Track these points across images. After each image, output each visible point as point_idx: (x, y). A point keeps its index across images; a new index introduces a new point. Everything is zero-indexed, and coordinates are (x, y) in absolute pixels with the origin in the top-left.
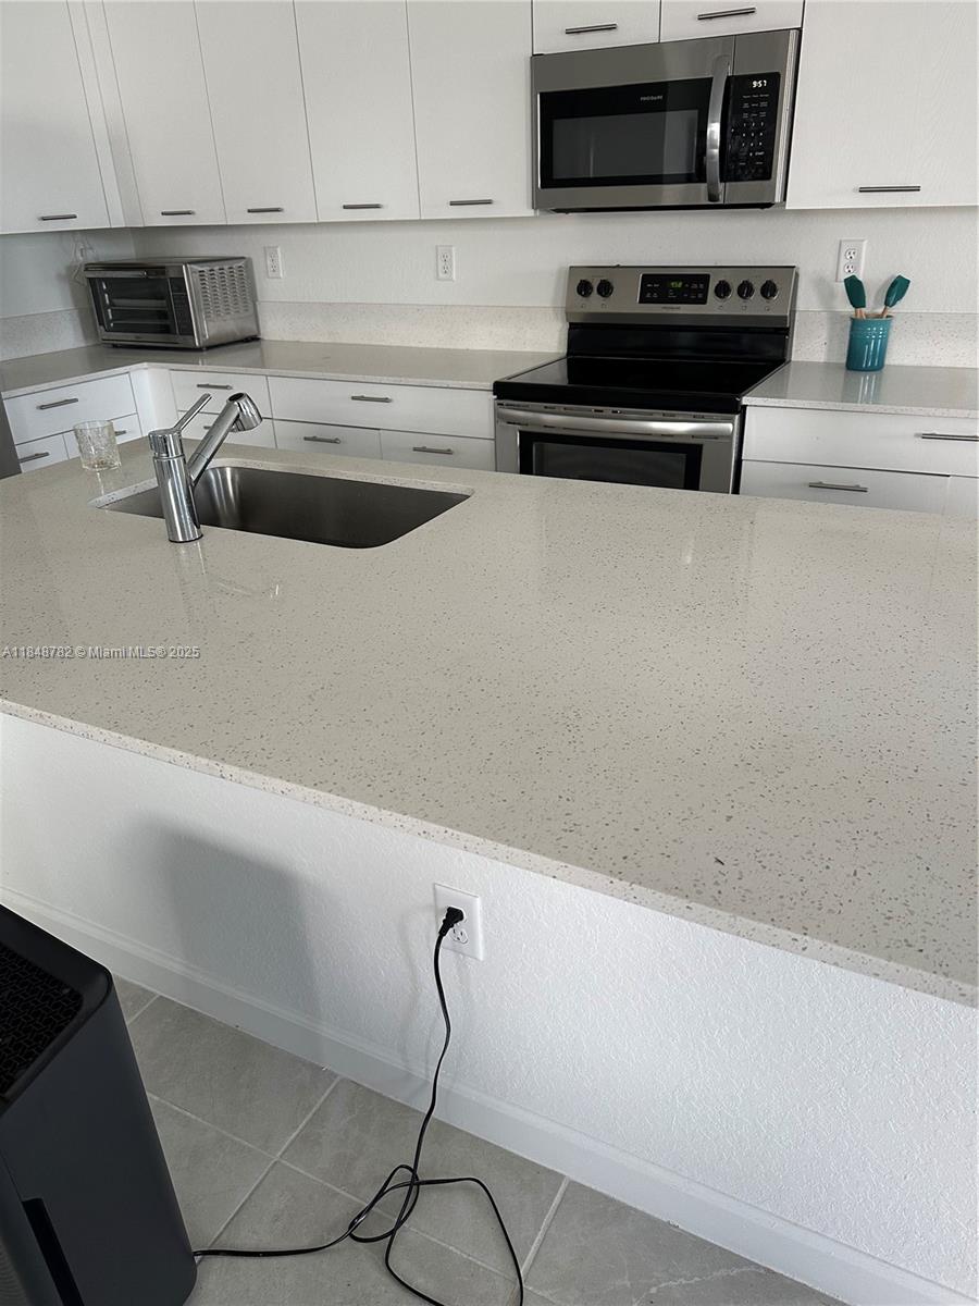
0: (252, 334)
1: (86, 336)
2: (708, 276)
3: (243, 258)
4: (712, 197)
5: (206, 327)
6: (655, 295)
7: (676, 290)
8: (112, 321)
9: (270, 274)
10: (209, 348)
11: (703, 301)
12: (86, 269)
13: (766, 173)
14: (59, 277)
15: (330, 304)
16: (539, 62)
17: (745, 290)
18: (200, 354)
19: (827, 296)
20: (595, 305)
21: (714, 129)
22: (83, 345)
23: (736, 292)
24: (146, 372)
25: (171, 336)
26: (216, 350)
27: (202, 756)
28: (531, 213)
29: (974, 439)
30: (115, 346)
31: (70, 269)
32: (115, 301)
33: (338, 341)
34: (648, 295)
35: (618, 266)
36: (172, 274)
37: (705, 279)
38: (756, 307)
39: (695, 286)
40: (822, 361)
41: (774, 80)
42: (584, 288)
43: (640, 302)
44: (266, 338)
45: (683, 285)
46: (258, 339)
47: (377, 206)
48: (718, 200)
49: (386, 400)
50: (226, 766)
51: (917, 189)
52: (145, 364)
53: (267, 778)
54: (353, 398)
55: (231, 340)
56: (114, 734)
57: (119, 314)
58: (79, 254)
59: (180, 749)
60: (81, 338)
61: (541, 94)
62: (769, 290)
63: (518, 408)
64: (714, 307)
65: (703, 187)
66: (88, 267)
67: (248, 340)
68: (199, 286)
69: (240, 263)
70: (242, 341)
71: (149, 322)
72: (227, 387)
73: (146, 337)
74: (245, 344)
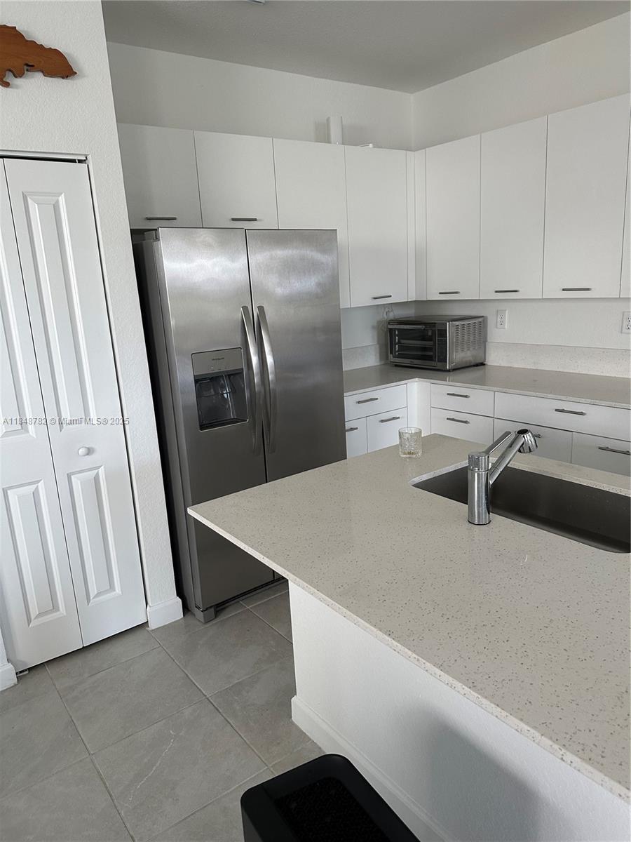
0: (481, 362)
1: (381, 359)
3: (483, 317)
5: (456, 355)
8: (397, 352)
9: (499, 326)
10: (454, 370)
12: (389, 324)
14: (373, 327)
15: (538, 345)
18: (448, 373)
22: (378, 364)
24: (416, 383)
25: (433, 362)
26: (458, 371)
27: (546, 737)
30: (396, 366)
31: (379, 322)
32: (403, 341)
36: (438, 327)
44: (488, 364)
46: (484, 364)
47: (588, 289)
49: (582, 414)
52: (417, 379)
54: (556, 410)
55: (468, 365)
56: (473, 693)
57: (402, 348)
58: (385, 314)
59: (527, 724)
60: (378, 360)
66: (390, 322)
67: (477, 365)
68: (455, 334)
69: (480, 320)
70: (474, 366)
71: (420, 353)
72: (466, 396)
73: (416, 362)
74: (475, 368)
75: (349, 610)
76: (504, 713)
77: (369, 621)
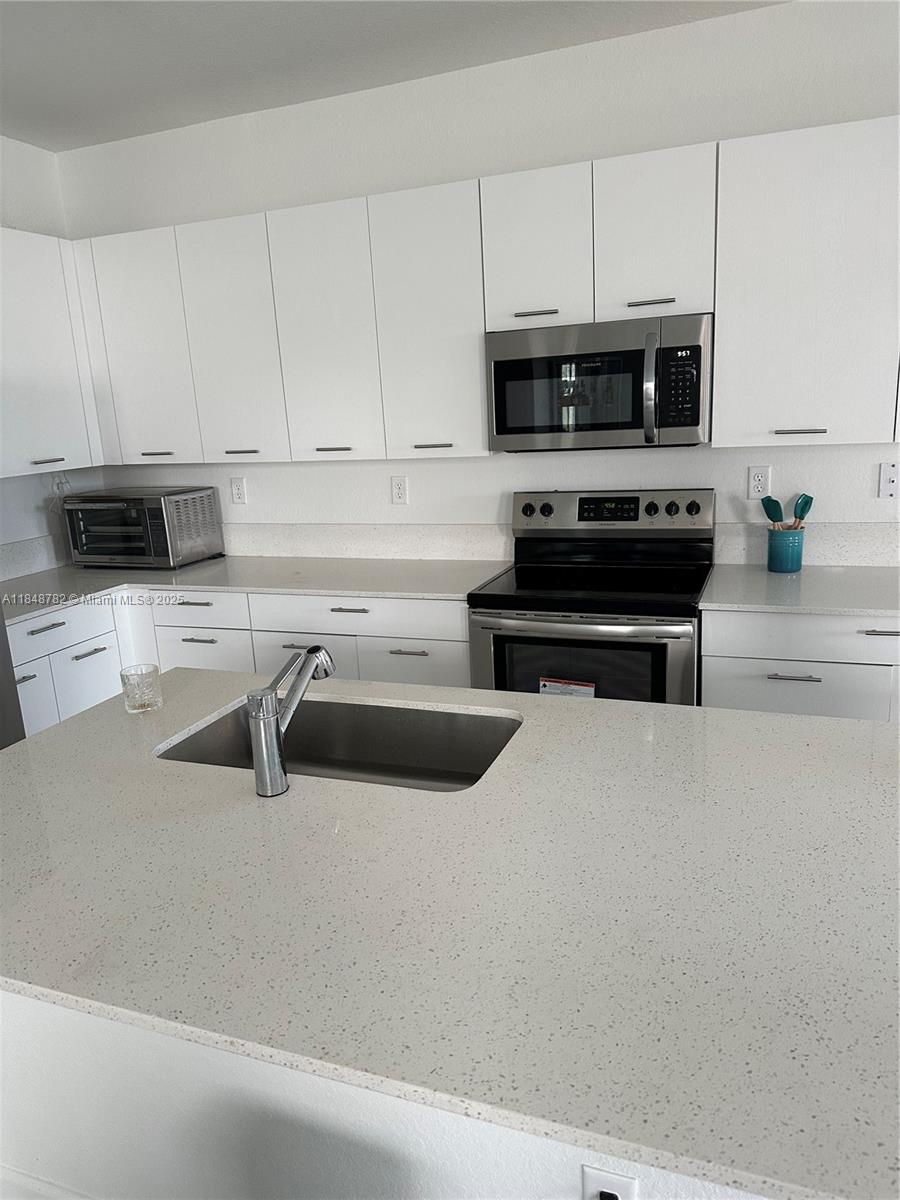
0: (218, 552)
1: (58, 559)
2: (638, 498)
3: (212, 488)
4: (649, 439)
5: (182, 544)
6: (592, 515)
7: (609, 510)
8: (86, 545)
9: (236, 500)
10: (181, 567)
11: (636, 518)
12: (65, 502)
13: (695, 421)
16: (491, 337)
17: (672, 509)
18: (173, 572)
19: (741, 510)
20: (539, 522)
21: (649, 387)
22: (55, 566)
23: (664, 510)
25: (146, 558)
26: (188, 568)
27: (442, 1091)
28: (486, 453)
29: (896, 634)
30: (85, 567)
31: (48, 501)
32: (92, 528)
33: (299, 555)
34: (586, 515)
35: (556, 491)
36: (147, 505)
37: (636, 500)
38: (682, 522)
39: (627, 506)
40: (742, 563)
41: (696, 351)
42: (528, 510)
43: (579, 520)
44: (229, 554)
45: (616, 506)
46: (224, 555)
47: (348, 449)
48: (653, 442)
49: (364, 611)
50: (474, 1104)
51: (825, 431)
52: (126, 586)
53: (527, 1118)
54: (333, 610)
55: (201, 558)
56: (327, 1064)
57: (92, 539)
58: (55, 488)
60: (54, 560)
61: (496, 363)
62: (694, 508)
63: (490, 615)
64: (644, 523)
65: (641, 432)
66: (66, 499)
67: (214, 557)
68: (175, 514)
69: (209, 492)
70: (209, 558)
71: (122, 545)
72: (207, 604)
73: (119, 560)
74: (212, 561)
75: (97, 1000)
76: (378, 1078)
77: (136, 1007)
